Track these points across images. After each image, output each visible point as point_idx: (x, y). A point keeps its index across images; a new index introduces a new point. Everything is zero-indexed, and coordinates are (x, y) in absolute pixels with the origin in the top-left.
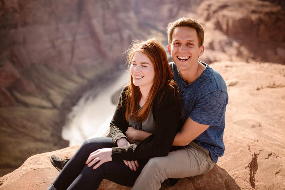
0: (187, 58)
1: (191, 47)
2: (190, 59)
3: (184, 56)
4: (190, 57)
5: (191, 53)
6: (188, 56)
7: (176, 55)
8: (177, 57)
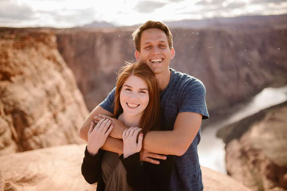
0: (160, 60)
1: (163, 49)
2: (164, 61)
3: (158, 59)
4: (163, 59)
5: (164, 55)
6: (161, 58)
7: (149, 58)
8: (150, 60)
